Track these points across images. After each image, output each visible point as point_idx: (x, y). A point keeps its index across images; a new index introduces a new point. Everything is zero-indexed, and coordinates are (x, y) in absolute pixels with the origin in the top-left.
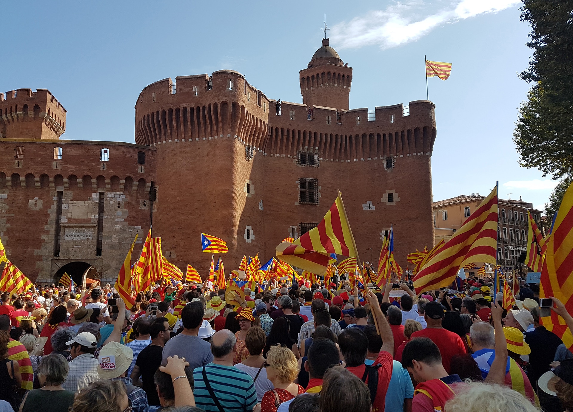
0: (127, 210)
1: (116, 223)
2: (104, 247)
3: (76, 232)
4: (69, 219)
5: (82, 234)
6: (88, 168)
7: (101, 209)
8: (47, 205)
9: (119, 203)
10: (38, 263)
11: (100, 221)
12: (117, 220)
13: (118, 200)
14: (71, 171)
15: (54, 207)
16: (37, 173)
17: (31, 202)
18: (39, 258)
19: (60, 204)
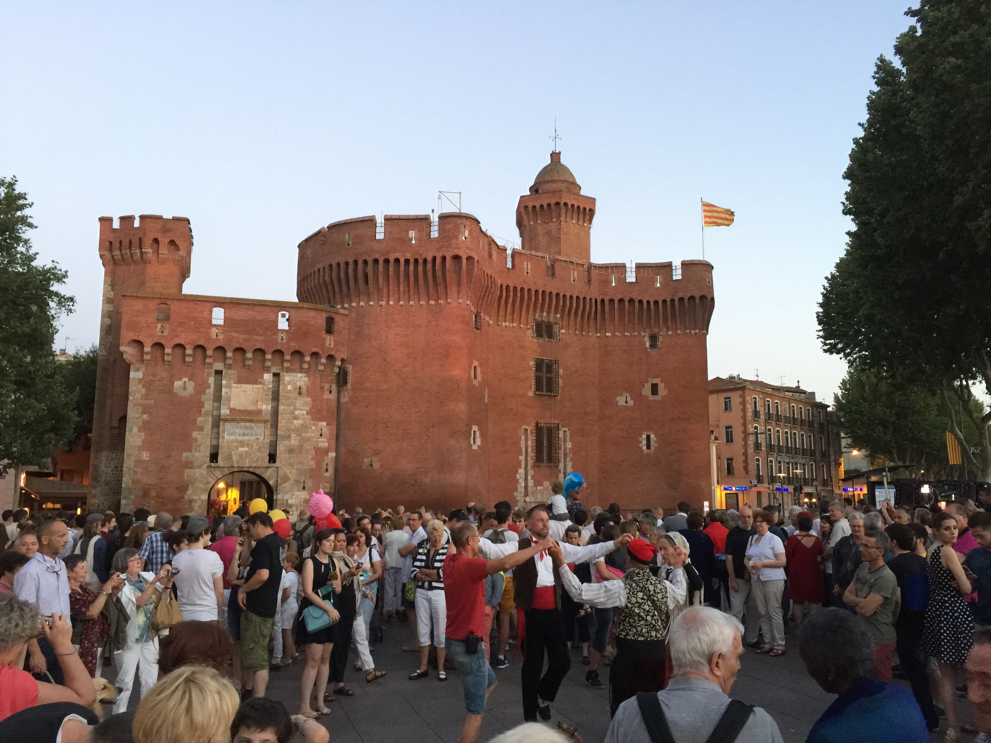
0: (309, 399)
1: (296, 418)
2: (281, 450)
3: (241, 427)
4: (231, 410)
5: (249, 431)
6: (262, 338)
7: (276, 397)
8: (201, 388)
9: (300, 388)
10: (187, 471)
11: (275, 413)
12: (297, 412)
13: (298, 384)
14: (238, 342)
15: (210, 391)
16: (189, 343)
17: (178, 384)
18: (190, 465)
19: (219, 388)
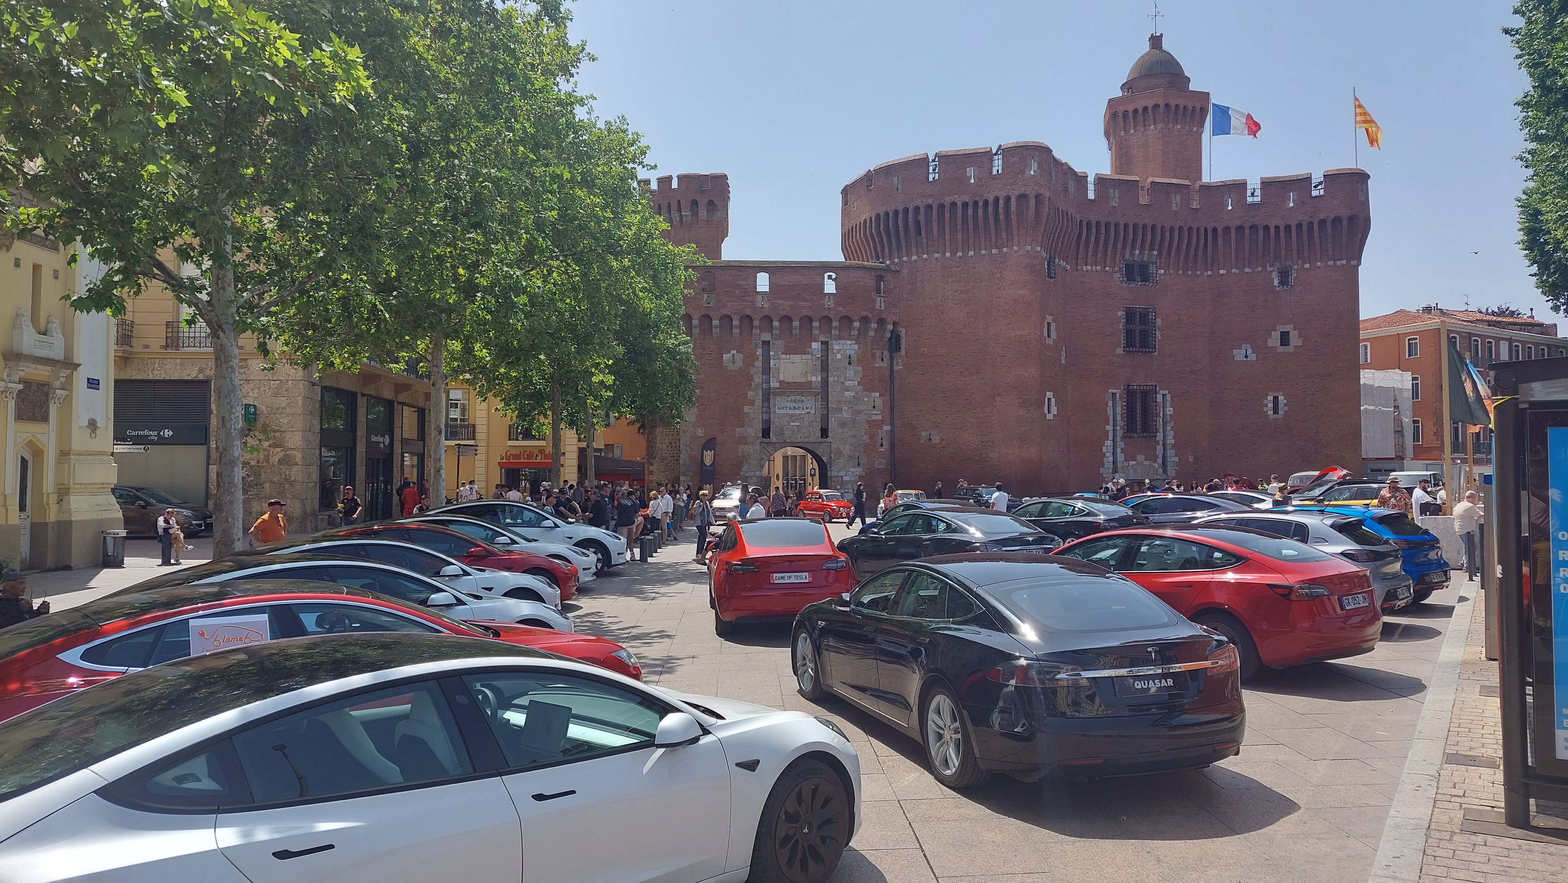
0: (860, 369)
1: (847, 389)
2: (833, 424)
3: (791, 401)
4: (780, 382)
5: (800, 405)
6: (808, 305)
7: (825, 367)
8: (749, 361)
9: (850, 358)
10: (742, 448)
11: (825, 383)
12: (848, 383)
13: (848, 352)
14: (784, 310)
15: (759, 364)
16: (735, 314)
17: (726, 357)
18: (743, 441)
19: (767, 359)
